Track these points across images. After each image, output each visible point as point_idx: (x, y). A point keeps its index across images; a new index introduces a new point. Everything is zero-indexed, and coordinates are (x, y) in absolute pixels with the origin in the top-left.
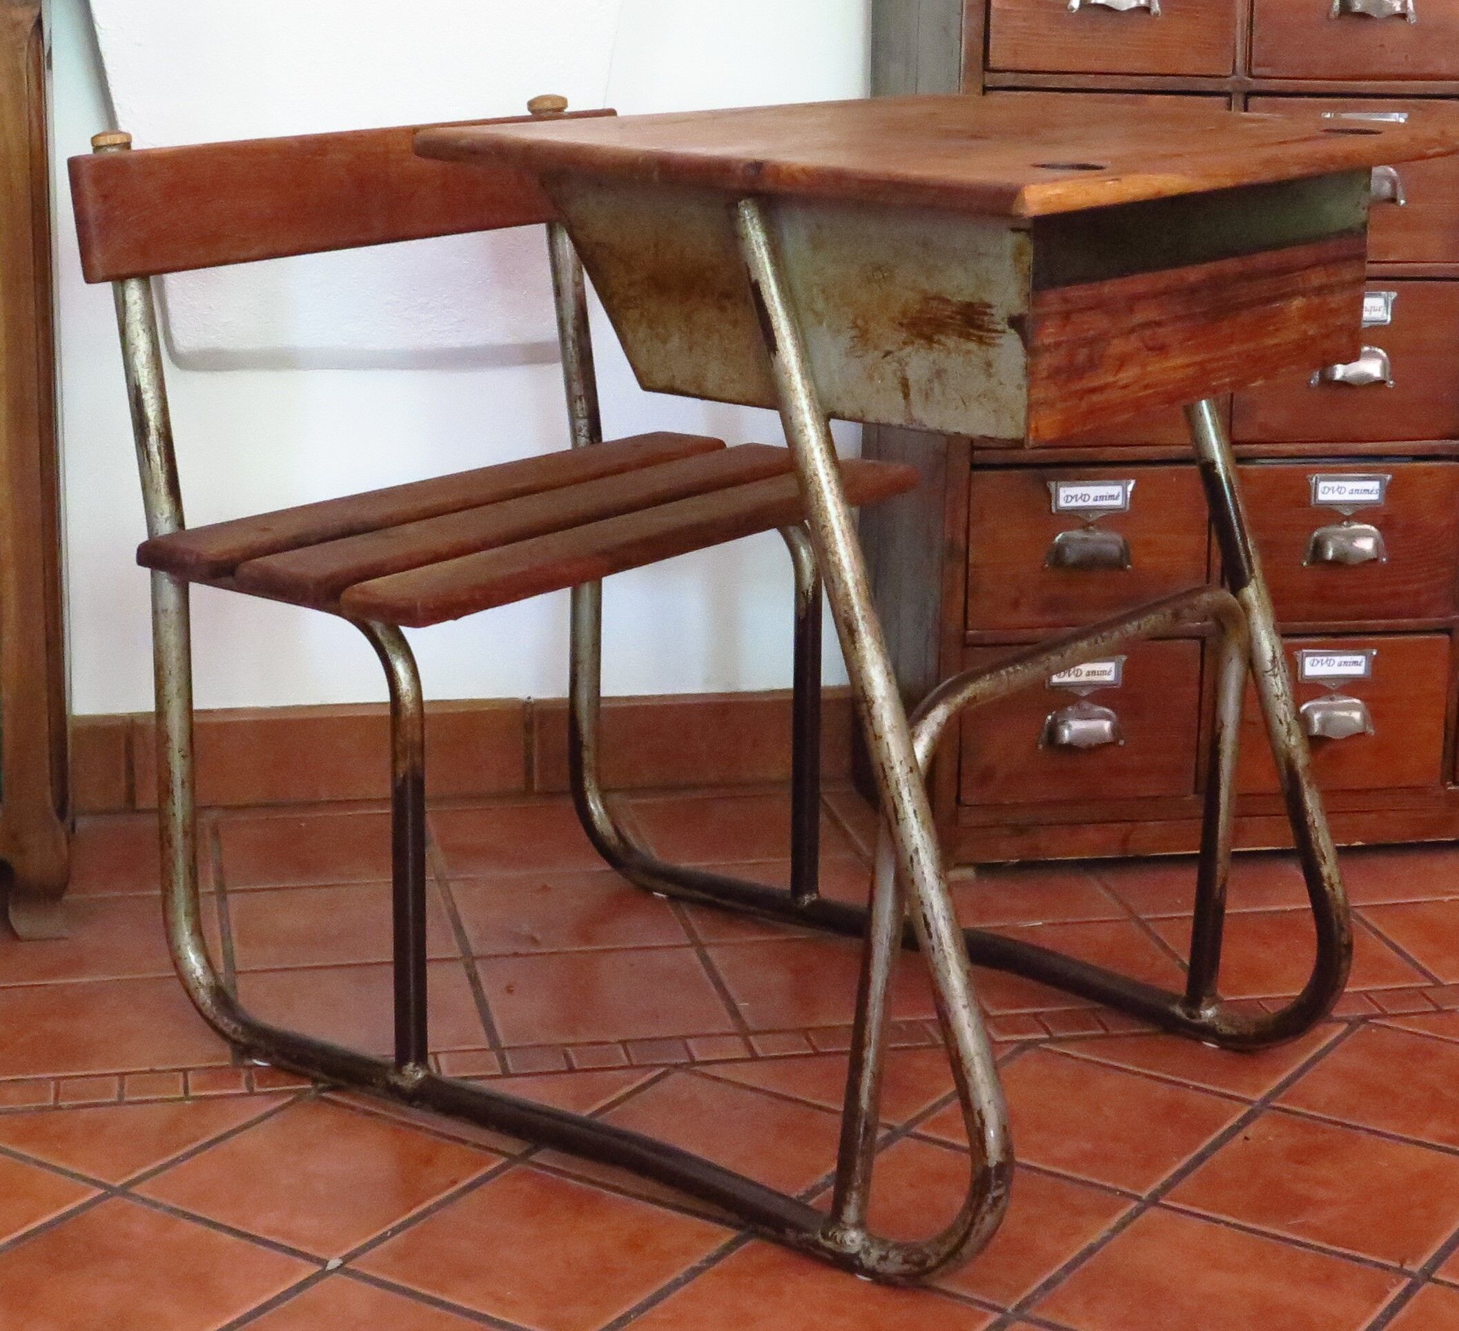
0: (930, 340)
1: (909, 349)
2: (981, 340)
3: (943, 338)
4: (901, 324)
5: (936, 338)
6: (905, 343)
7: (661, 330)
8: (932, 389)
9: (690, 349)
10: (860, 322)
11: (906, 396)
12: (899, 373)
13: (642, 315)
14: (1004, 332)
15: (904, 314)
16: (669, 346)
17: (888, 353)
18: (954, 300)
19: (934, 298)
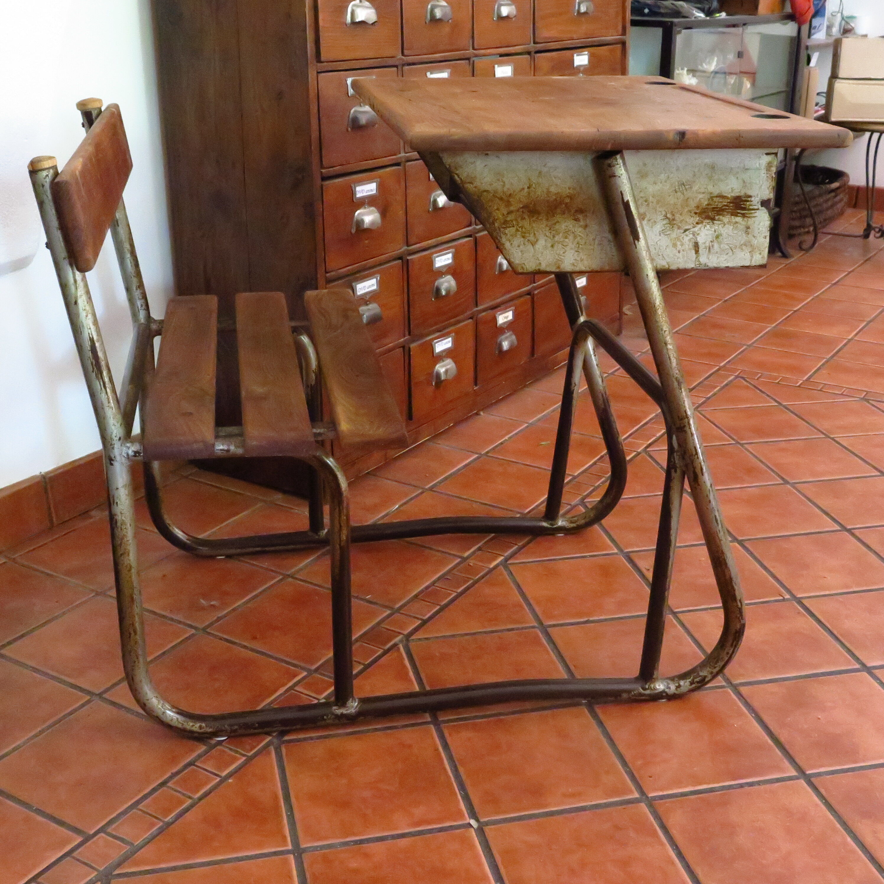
0: (713, 219)
1: (700, 226)
2: (744, 216)
3: (721, 217)
4: (696, 213)
5: (717, 218)
6: (697, 223)
7: (532, 238)
8: (713, 246)
9: (552, 246)
10: (668, 215)
11: (697, 252)
12: (693, 241)
13: (517, 230)
14: (758, 209)
15: (698, 207)
16: (537, 246)
17: (686, 231)
18: (729, 196)
19: (717, 197)
